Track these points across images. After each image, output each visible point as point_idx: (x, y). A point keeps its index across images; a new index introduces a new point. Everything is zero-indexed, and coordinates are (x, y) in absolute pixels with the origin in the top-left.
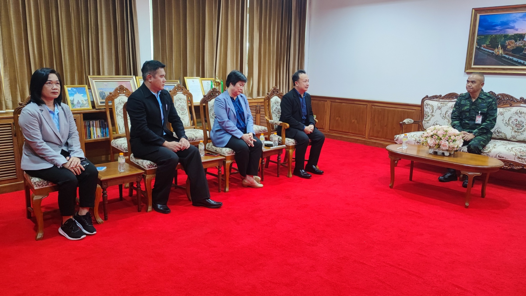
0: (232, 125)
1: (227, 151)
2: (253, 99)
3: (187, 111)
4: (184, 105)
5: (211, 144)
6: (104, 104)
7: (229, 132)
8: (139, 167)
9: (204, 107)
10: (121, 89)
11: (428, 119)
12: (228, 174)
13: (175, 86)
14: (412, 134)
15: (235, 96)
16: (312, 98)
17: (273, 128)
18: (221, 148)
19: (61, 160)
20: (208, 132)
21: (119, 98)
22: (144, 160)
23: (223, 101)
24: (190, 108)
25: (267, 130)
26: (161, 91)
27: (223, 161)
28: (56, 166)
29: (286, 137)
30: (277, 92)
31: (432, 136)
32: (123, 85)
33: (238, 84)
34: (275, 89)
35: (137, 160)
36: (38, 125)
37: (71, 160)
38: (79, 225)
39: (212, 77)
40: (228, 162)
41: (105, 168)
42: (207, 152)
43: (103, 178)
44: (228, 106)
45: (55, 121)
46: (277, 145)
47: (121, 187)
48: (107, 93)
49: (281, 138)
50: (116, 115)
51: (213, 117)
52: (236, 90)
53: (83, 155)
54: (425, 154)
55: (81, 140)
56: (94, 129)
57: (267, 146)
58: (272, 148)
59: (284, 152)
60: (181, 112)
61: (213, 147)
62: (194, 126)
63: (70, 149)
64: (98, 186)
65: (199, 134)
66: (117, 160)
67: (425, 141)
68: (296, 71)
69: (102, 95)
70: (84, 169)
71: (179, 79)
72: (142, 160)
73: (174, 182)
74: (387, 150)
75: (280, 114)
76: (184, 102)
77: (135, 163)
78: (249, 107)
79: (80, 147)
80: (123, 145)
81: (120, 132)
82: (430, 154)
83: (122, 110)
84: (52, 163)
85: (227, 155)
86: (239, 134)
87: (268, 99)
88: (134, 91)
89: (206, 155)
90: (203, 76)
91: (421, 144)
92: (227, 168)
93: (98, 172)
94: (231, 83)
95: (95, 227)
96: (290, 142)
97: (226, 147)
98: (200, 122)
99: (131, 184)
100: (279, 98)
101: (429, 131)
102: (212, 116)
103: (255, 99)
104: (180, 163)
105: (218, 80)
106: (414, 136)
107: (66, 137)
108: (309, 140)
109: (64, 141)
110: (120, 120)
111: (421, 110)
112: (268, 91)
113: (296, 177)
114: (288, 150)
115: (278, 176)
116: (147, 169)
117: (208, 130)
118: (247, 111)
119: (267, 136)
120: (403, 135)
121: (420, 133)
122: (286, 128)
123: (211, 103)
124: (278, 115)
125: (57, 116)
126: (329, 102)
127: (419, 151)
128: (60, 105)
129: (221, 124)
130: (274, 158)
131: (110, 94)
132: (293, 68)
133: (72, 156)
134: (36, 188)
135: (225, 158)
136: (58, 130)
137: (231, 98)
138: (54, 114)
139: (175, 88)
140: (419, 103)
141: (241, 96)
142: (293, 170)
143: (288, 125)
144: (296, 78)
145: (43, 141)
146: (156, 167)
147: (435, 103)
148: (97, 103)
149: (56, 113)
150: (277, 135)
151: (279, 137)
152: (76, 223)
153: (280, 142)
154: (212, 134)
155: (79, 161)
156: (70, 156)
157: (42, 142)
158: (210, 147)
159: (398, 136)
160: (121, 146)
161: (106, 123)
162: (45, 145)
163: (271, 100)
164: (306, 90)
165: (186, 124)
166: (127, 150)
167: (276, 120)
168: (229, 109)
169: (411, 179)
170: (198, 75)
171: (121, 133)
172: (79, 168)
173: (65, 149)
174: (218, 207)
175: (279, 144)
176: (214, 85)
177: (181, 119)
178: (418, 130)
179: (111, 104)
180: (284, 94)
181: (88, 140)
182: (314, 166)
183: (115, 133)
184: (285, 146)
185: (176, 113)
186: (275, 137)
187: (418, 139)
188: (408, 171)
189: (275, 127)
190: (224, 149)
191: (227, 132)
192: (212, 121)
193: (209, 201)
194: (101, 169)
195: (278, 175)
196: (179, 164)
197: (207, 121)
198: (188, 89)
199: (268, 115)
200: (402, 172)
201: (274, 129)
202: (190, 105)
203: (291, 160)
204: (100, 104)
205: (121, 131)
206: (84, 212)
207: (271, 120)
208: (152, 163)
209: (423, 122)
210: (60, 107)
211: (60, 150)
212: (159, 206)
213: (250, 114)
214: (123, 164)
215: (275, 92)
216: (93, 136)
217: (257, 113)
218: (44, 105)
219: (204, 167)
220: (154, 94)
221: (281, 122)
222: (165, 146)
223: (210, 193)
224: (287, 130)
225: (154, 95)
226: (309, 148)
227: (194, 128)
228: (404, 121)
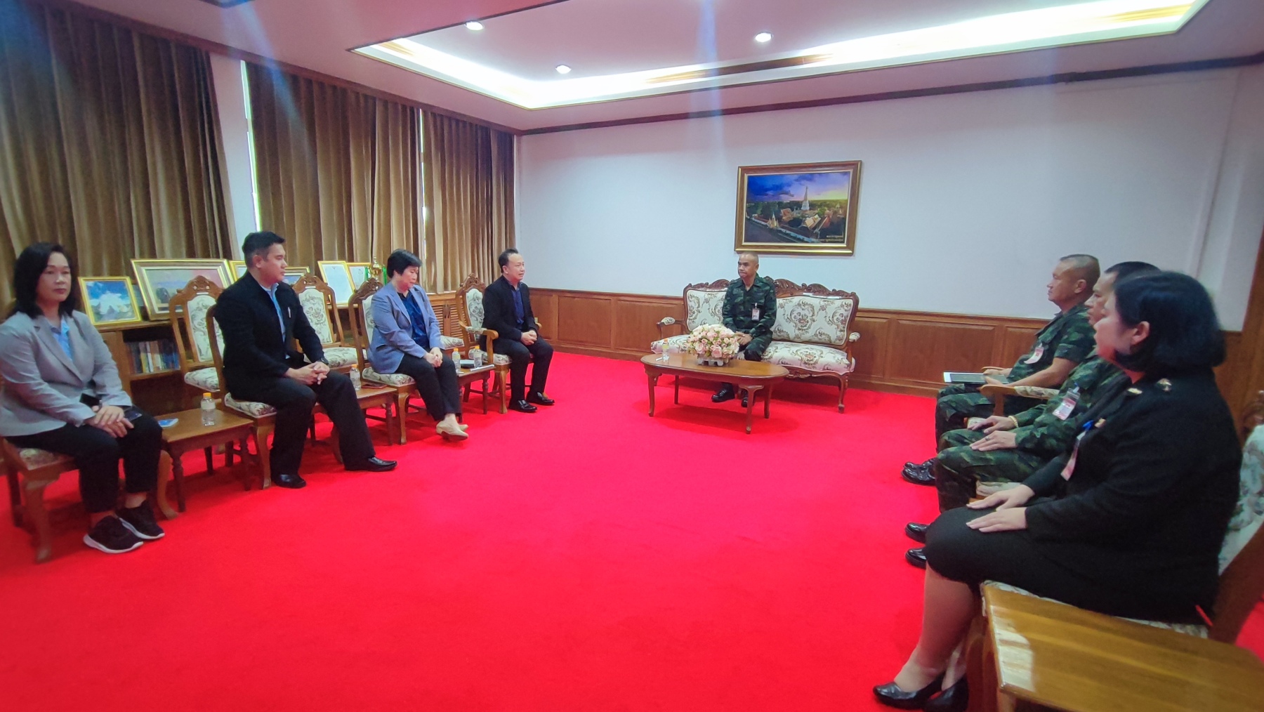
0: (406, 338)
1: (400, 380)
2: (438, 295)
3: (326, 318)
4: (320, 308)
5: (371, 369)
6: (168, 312)
7: (403, 349)
8: (242, 415)
9: (356, 310)
10: (201, 284)
11: (693, 317)
12: (402, 415)
13: (301, 277)
14: (675, 338)
15: (405, 290)
16: (530, 292)
17: (472, 339)
18: (388, 375)
19: (83, 413)
20: (364, 351)
21: (196, 300)
22: (252, 403)
23: (387, 300)
24: (331, 313)
25: (463, 343)
26: (278, 284)
27: (393, 397)
28: (71, 424)
29: (495, 352)
30: (476, 282)
31: (700, 340)
32: (203, 275)
33: (408, 272)
34: (472, 277)
35: (238, 403)
36: (30, 354)
37: (102, 411)
38: (128, 526)
39: (367, 261)
40: (402, 396)
41: (174, 422)
42: (365, 383)
43: (172, 438)
44: (396, 308)
45: (63, 346)
46: (481, 365)
47: (208, 452)
48: (172, 291)
49: (486, 354)
50: (193, 331)
51: (373, 325)
52: (406, 281)
53: (128, 401)
54: (693, 365)
55: (122, 376)
56: (147, 356)
57: (465, 367)
58: (472, 371)
59: (492, 374)
60: (315, 320)
61: (375, 374)
62: (339, 343)
63: (99, 393)
64: (164, 453)
65: (349, 354)
66: (199, 406)
67: (692, 347)
68: (504, 250)
69: (161, 294)
70: (131, 426)
71: (309, 265)
72: (248, 403)
73: (309, 435)
74: (641, 362)
75: (483, 317)
76: (320, 302)
77: (235, 408)
78: (432, 308)
79: (121, 387)
80: (210, 380)
81: (202, 359)
82: (700, 365)
83: (205, 320)
84: (62, 419)
85: (399, 386)
86: (419, 351)
87: (463, 293)
88: (226, 286)
89: (363, 387)
90: (351, 259)
91: (687, 352)
92: (402, 405)
93: (161, 429)
94: (395, 271)
95: (161, 524)
96: (502, 359)
97: (397, 372)
98: (351, 336)
99: (230, 446)
100: (480, 291)
101: (697, 333)
102: (370, 324)
103: (440, 295)
104: (319, 402)
105: (377, 266)
106: (677, 341)
107: (90, 370)
108: (531, 355)
109: (84, 378)
110: (200, 340)
111: (684, 304)
112: (462, 281)
113: (515, 413)
114: (497, 372)
115: (484, 413)
116: (259, 417)
117: (364, 348)
118: (428, 313)
119: (464, 353)
120: (662, 341)
121: (683, 338)
122: (493, 338)
123: (367, 302)
124: (479, 320)
125: (66, 338)
126: (555, 297)
127: (683, 362)
128: (70, 315)
129: (387, 337)
130: (477, 385)
131: (179, 291)
132: (499, 247)
133: (104, 404)
134: (31, 468)
135: (396, 390)
136: (71, 360)
137: (399, 294)
138: (59, 333)
139: (302, 280)
140: (681, 295)
141: (416, 290)
142: (508, 402)
143: (496, 333)
144: (503, 261)
145: (41, 381)
146: (275, 413)
147: (701, 294)
148: (153, 310)
149: (64, 331)
150: (479, 350)
151: (483, 352)
152: (121, 523)
153: (485, 360)
154: (371, 354)
155: (121, 413)
156: (101, 404)
157: (40, 384)
158: (369, 374)
159: (655, 342)
160: (205, 382)
161: (172, 345)
162: (47, 388)
163: (468, 294)
164: (521, 278)
165: (325, 340)
166: (217, 389)
167: (476, 326)
168: (398, 312)
169: (676, 402)
170: (342, 257)
171: (203, 361)
172: (121, 425)
173: (89, 392)
174: (390, 467)
175: (484, 364)
176: (371, 273)
177: (316, 332)
178: (682, 334)
179: (181, 311)
180: (487, 285)
181: (138, 376)
182: (539, 394)
183: (191, 360)
184: (493, 365)
185: (307, 322)
186: (477, 352)
187: (682, 346)
188: (671, 391)
189: (476, 337)
190: (394, 377)
191: (398, 348)
192: (370, 332)
193: (374, 460)
194: (169, 424)
195: (484, 410)
196: (317, 404)
197: (362, 332)
198: (325, 282)
199: (463, 319)
200: (664, 392)
201: (474, 340)
202: (330, 307)
203: (504, 386)
204: (157, 312)
205: (203, 357)
206: (137, 501)
207: (468, 325)
208: (267, 406)
209: (688, 321)
210: (70, 320)
211: (77, 396)
212: (284, 477)
213: (434, 317)
214: (212, 411)
215: (473, 282)
216: (147, 368)
217: (445, 317)
218: (40, 317)
219: (362, 406)
220: (266, 289)
221: (485, 329)
222: (289, 377)
223: (375, 448)
224: (495, 342)
225: (266, 292)
226: (530, 366)
227: (340, 346)
228: (662, 321)
